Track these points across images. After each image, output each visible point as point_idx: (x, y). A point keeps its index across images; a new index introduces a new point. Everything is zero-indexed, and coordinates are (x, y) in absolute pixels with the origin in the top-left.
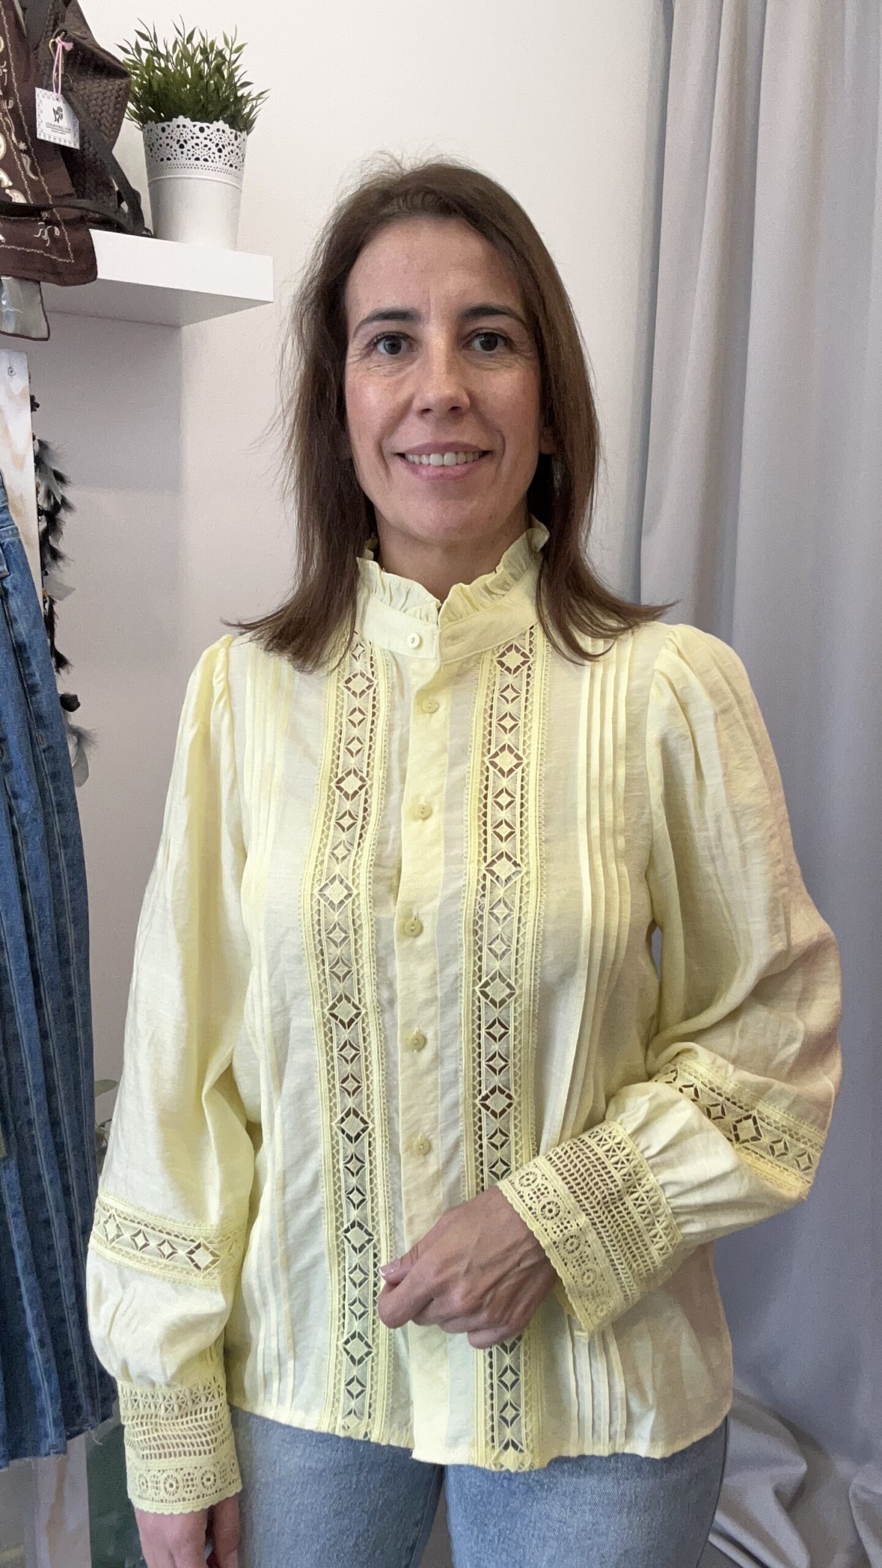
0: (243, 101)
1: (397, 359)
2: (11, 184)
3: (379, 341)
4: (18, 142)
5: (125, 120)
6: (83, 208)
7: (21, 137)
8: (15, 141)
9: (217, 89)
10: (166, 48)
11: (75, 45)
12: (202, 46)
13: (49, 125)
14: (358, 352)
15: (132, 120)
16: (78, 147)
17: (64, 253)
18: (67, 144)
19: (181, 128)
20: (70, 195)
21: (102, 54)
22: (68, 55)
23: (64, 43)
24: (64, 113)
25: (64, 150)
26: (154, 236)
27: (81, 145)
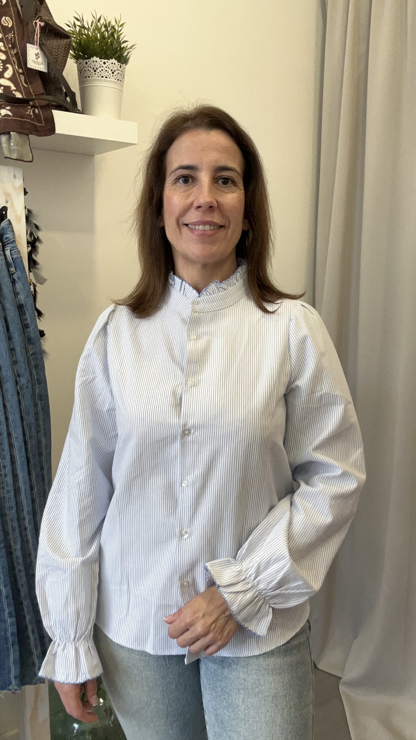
0: (124, 49)
1: (187, 185)
2: (15, 89)
3: (180, 178)
4: (18, 69)
5: (68, 59)
6: (49, 100)
7: (20, 67)
8: (17, 69)
9: (112, 44)
10: (88, 25)
11: (45, 24)
12: (105, 24)
13: (33, 61)
14: (171, 182)
15: (72, 59)
16: (46, 71)
17: (40, 121)
18: (41, 70)
19: (95, 62)
20: (43, 94)
21: (57, 27)
22: (42, 29)
23: (40, 23)
24: (40, 55)
25: (40, 73)
26: (82, 113)
27: (48, 70)
